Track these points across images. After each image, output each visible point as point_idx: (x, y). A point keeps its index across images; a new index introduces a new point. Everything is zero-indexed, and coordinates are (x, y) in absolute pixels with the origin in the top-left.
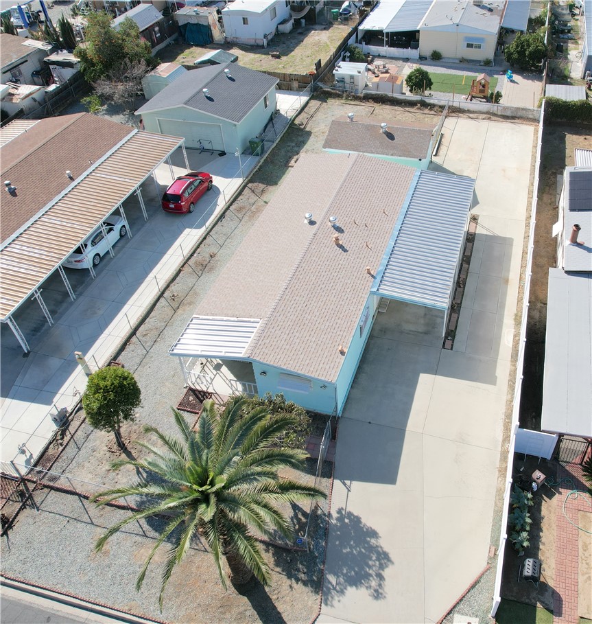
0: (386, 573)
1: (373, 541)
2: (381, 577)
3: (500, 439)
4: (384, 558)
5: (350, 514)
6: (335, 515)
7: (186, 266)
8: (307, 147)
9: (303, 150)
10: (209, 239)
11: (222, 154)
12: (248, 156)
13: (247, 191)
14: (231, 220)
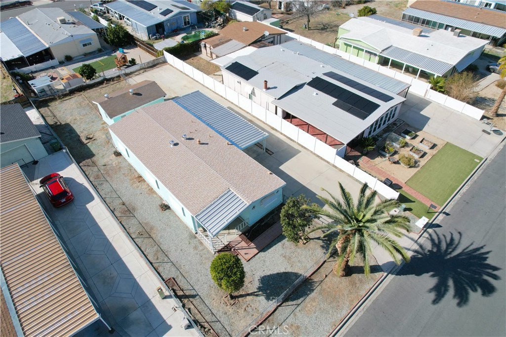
7: (119, 218)
8: (78, 130)
9: (79, 133)
10: (107, 200)
11: (35, 162)
12: (54, 153)
13: (85, 168)
14: (102, 184)
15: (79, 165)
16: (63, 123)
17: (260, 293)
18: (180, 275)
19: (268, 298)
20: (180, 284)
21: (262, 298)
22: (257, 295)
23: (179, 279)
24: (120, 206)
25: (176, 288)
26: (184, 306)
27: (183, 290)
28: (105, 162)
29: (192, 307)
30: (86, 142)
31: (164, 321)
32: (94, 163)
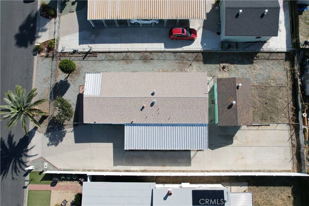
7: (144, 53)
8: (239, 66)
9: (236, 65)
10: (161, 54)
11: (219, 34)
12: (221, 45)
13: (195, 54)
14: (175, 56)
15: (200, 52)
16: (255, 61)
17: (65, 80)
18: (96, 59)
19: (61, 81)
20: (92, 57)
21: (63, 79)
22: (66, 78)
23: (94, 58)
24: (151, 57)
25: (92, 55)
26: (82, 52)
27: (89, 56)
28: (194, 66)
29: (80, 55)
30: (222, 65)
31: (83, 44)
32: (197, 61)
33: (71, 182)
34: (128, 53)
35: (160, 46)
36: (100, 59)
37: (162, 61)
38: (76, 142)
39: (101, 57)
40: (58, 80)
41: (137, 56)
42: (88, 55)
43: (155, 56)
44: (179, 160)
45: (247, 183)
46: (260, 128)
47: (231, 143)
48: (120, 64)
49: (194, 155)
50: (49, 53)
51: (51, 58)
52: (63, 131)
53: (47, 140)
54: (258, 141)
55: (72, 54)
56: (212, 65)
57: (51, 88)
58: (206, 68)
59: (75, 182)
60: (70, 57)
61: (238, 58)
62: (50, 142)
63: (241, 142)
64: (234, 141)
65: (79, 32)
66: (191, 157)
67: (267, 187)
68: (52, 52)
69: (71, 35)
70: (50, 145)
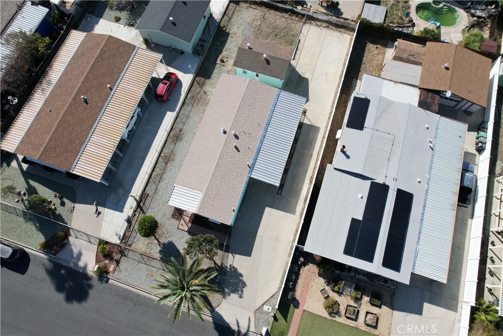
0: (244, 290)
1: (241, 278)
2: (242, 291)
3: (292, 240)
4: (244, 285)
5: (234, 267)
6: (229, 267)
7: (169, 137)
8: (226, 46)
9: (224, 49)
10: (178, 118)
11: (182, 53)
12: (196, 55)
13: (195, 83)
14: (188, 105)
15: (195, 78)
16: (227, 31)
17: (162, 246)
18: (152, 197)
19: (160, 252)
20: (147, 201)
21: (159, 249)
22: (159, 245)
23: (149, 198)
24: (178, 130)
25: (143, 200)
26: (135, 211)
27: (144, 204)
28: (208, 90)
29: (137, 215)
30: (218, 61)
31: (124, 207)
32: (203, 84)
33: (300, 278)
34: (162, 155)
35: (169, 117)
36: (153, 191)
37: (188, 120)
38: (250, 255)
39: (151, 190)
40: (158, 256)
41: (170, 145)
42: (141, 204)
43: (178, 126)
44: (310, 138)
45: (354, 80)
46: (300, 48)
47: (307, 80)
48: (170, 169)
49: (309, 120)
50: (115, 258)
51: (123, 258)
52: (228, 270)
53: (234, 297)
54: (313, 55)
55: (130, 226)
56: (214, 72)
57: (164, 270)
58: (216, 79)
59: (301, 272)
60: (134, 231)
61: (217, 45)
62: (238, 294)
63: (309, 70)
64: (306, 77)
65: (105, 207)
66: (310, 124)
67: (363, 63)
68: (114, 254)
69: (104, 219)
70: (242, 294)
